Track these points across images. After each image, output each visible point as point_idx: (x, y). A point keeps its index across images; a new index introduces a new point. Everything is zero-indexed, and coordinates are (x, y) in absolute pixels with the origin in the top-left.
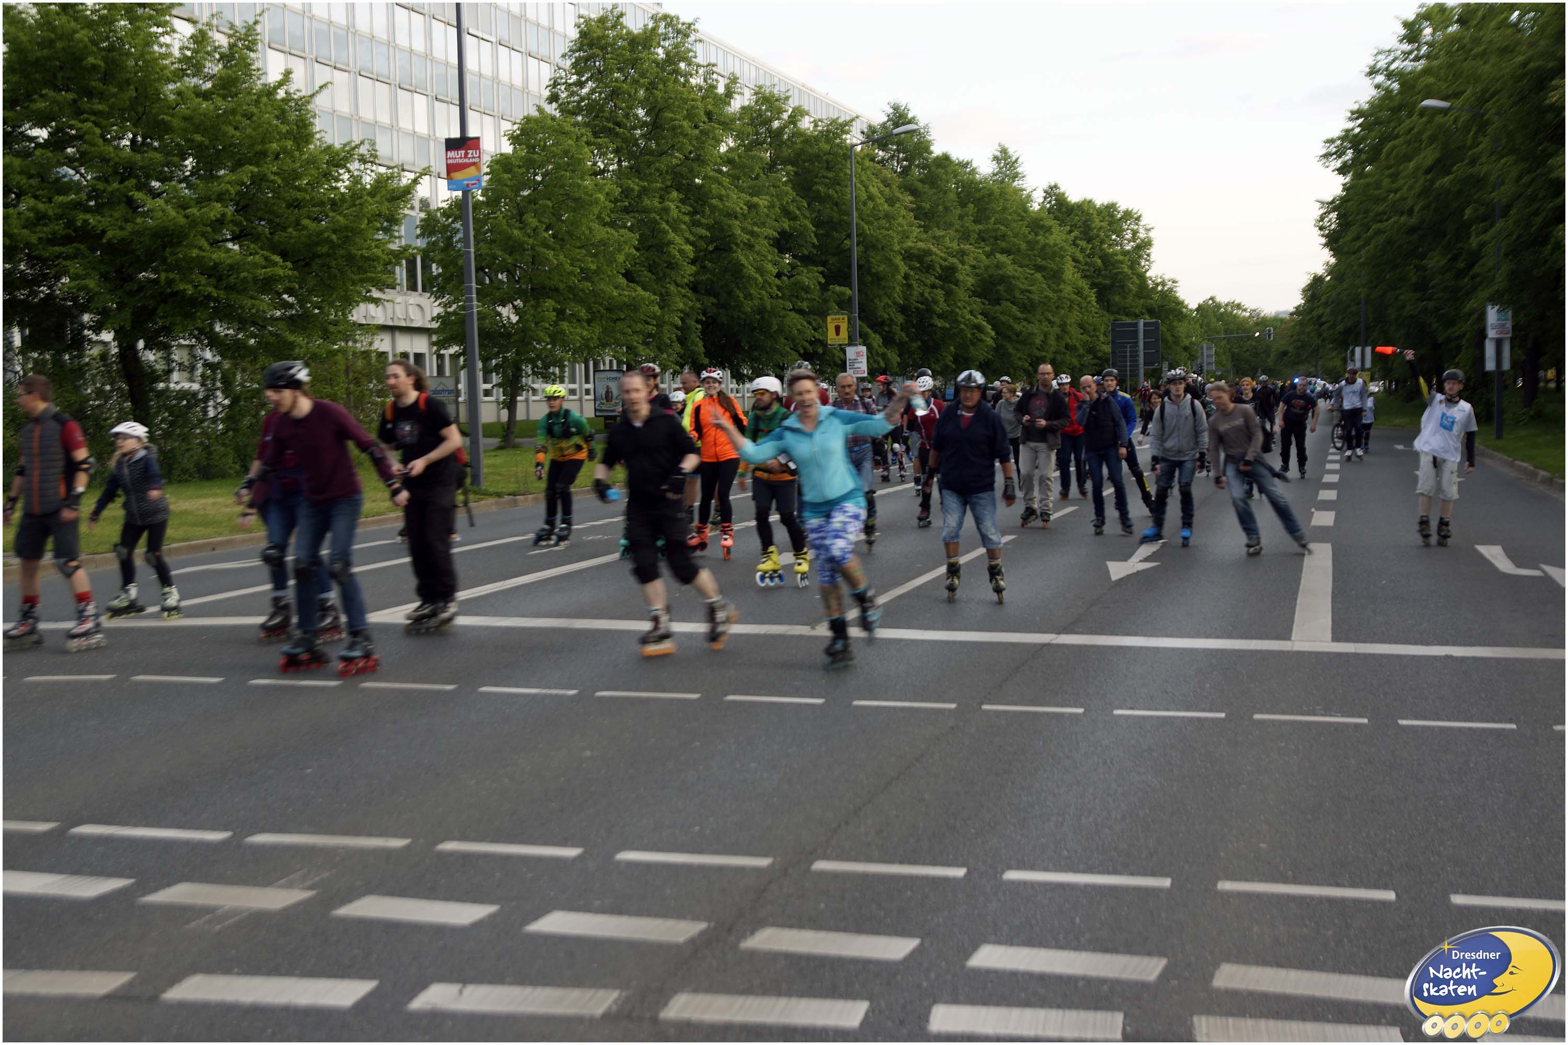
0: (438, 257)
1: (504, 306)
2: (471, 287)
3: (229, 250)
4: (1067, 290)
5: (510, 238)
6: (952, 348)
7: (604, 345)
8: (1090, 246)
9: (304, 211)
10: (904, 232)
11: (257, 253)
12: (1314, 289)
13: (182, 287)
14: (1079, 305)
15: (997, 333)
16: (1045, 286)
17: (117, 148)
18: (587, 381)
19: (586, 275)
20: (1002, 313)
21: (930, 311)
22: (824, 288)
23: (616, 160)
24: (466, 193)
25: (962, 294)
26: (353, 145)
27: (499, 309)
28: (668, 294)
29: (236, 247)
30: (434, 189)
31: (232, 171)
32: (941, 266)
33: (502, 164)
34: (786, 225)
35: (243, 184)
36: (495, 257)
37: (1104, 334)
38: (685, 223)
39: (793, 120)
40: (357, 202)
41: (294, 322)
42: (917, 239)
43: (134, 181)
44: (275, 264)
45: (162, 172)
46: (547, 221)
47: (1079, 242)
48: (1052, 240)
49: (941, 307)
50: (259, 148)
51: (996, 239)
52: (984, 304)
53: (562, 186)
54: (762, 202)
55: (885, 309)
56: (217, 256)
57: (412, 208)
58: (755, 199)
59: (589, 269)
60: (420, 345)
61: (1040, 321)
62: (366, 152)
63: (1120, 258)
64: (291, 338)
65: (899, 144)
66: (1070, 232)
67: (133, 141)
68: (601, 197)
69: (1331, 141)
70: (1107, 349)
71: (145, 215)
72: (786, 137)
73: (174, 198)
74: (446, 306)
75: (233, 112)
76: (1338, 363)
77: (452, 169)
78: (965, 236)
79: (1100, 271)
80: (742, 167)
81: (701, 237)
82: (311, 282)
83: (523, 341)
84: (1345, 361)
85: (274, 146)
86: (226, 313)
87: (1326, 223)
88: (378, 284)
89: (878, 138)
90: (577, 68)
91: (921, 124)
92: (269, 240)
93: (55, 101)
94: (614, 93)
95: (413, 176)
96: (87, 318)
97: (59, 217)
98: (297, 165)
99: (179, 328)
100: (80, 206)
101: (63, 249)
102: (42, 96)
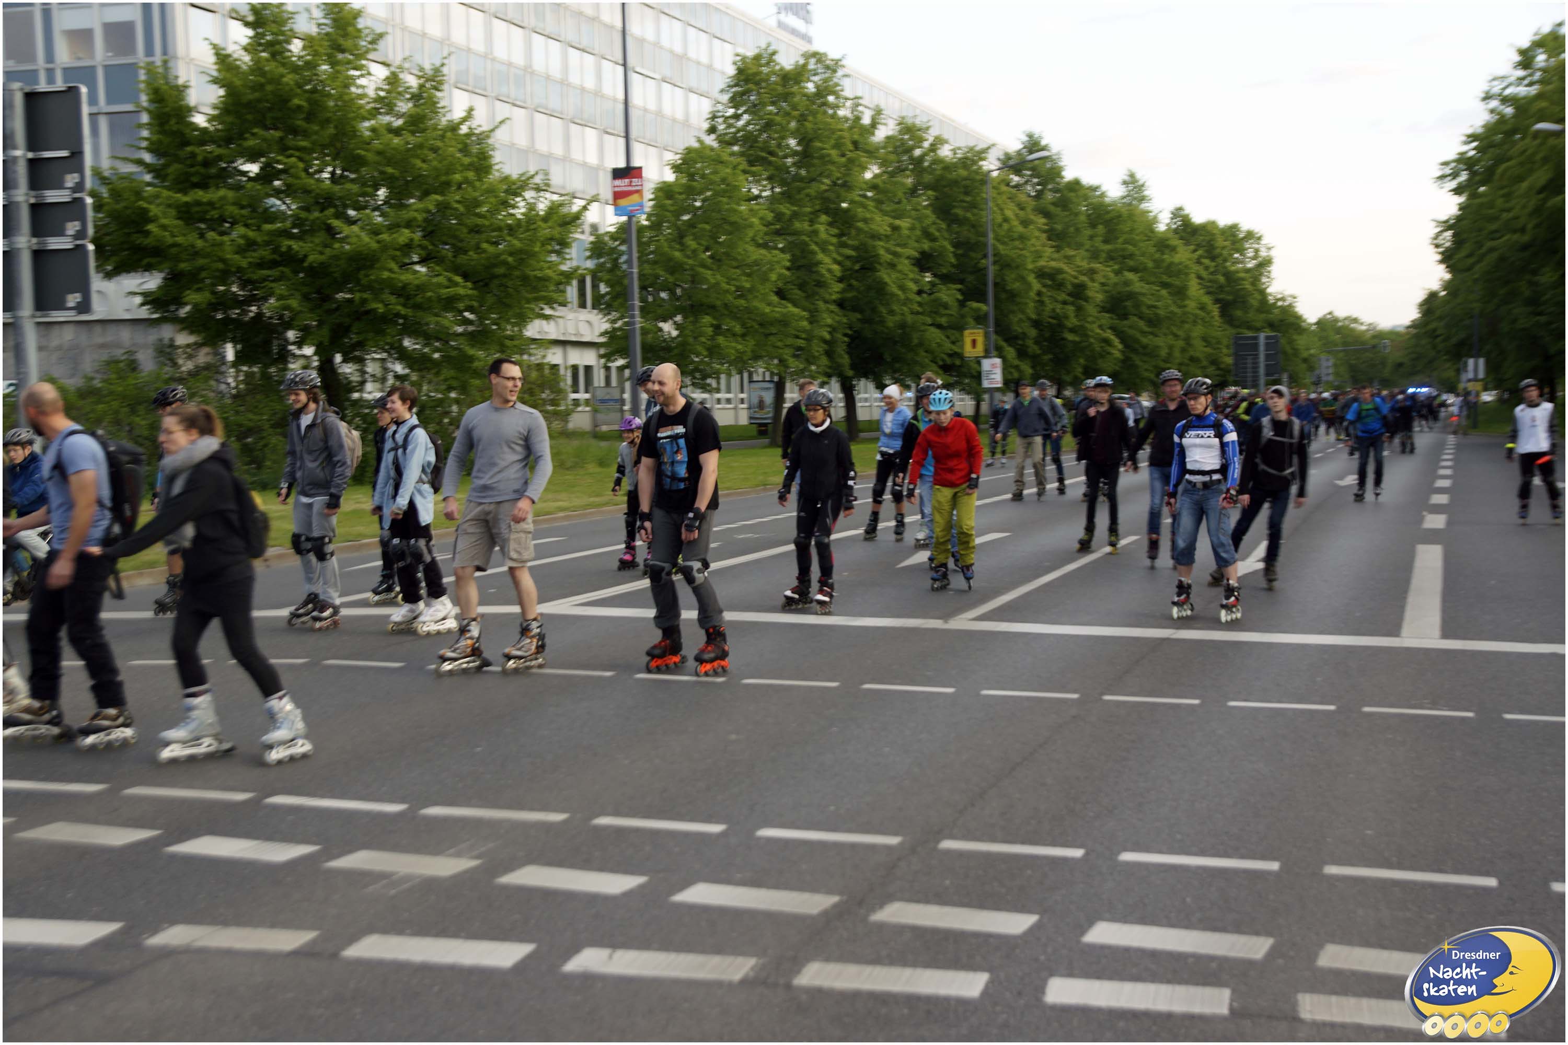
0: (605, 277)
1: (665, 321)
2: (633, 304)
3: (416, 272)
4: (1191, 305)
5: (671, 259)
6: (1082, 361)
7: (756, 358)
8: (1214, 264)
9: (484, 236)
10: (1036, 251)
11: (441, 275)
12: (1430, 304)
13: (374, 305)
14: (1203, 319)
15: (1125, 346)
16: (1170, 302)
17: (320, 181)
18: (742, 392)
19: (742, 293)
20: (1130, 327)
21: (1061, 326)
22: (962, 304)
23: (769, 187)
24: (629, 218)
25: (1091, 310)
26: (529, 175)
27: (661, 325)
28: (816, 310)
29: (423, 269)
30: (603, 215)
31: (420, 199)
32: (1072, 284)
33: (664, 191)
34: (926, 246)
35: (428, 211)
36: (657, 277)
37: (1227, 346)
38: (832, 244)
39: (933, 148)
40: (533, 227)
41: (474, 338)
42: (1050, 259)
43: (332, 210)
44: (456, 284)
45: (358, 202)
46: (705, 243)
47: (1204, 261)
48: (1177, 258)
49: (1073, 321)
50: (443, 178)
51: (1124, 257)
52: (1112, 318)
53: (719, 211)
54: (904, 224)
55: (1019, 323)
56: (406, 277)
57: (583, 232)
58: (897, 222)
59: (743, 287)
60: (589, 358)
61: (1165, 335)
62: (540, 182)
63: (1242, 275)
64: (471, 352)
65: (1032, 169)
66: (1195, 251)
67: (333, 173)
68: (755, 221)
69: (1445, 164)
70: (1229, 360)
71: (343, 240)
73: (367, 225)
74: (614, 322)
75: (421, 146)
76: (1451, 373)
77: (618, 195)
78: (1094, 255)
79: (1223, 287)
80: (885, 192)
81: (848, 257)
82: (490, 299)
83: (682, 354)
84: (1458, 371)
85: (458, 177)
86: (413, 330)
87: (1440, 241)
88: (550, 302)
89: (1014, 164)
90: (735, 101)
91: (1054, 149)
92: (453, 262)
93: (264, 140)
94: (768, 126)
95: (583, 203)
96: (291, 335)
97: (267, 243)
98: (477, 194)
99: (371, 343)
100: (286, 234)
101: (269, 272)
102: (253, 135)
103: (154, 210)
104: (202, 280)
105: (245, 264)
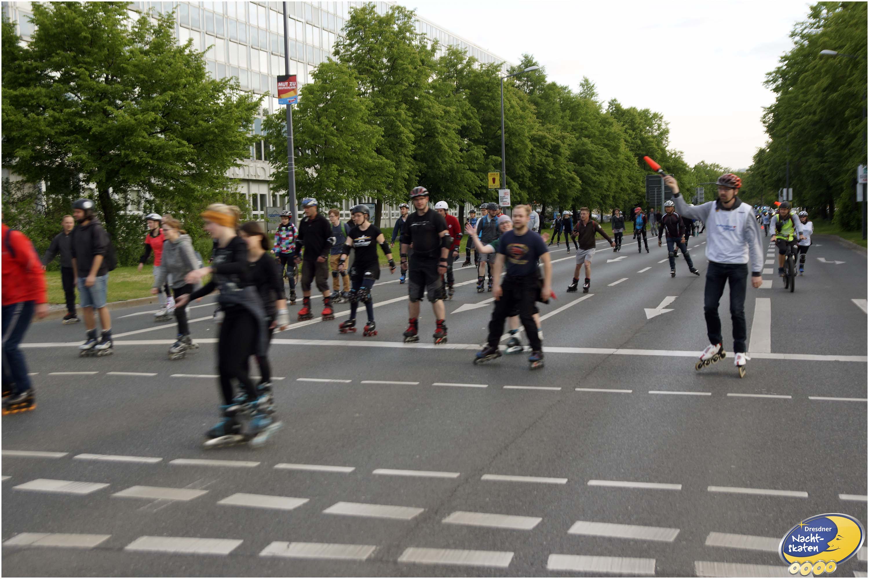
0: (273, 141)
1: (310, 168)
2: (291, 157)
3: (158, 138)
4: (622, 157)
5: (312, 131)
6: (558, 190)
7: (364, 190)
8: (634, 133)
9: (200, 116)
10: (531, 126)
11: (174, 140)
12: (760, 156)
13: (133, 158)
14: (628, 166)
15: (583, 182)
16: (609, 155)
17: (98, 82)
19: (354, 151)
20: (586, 170)
21: (545, 170)
22: (486, 157)
23: (371, 87)
24: (288, 106)
25: (563, 160)
26: (227, 79)
27: (307, 169)
28: (400, 161)
29: (163, 136)
30: (271, 104)
31: (161, 94)
32: (551, 145)
33: (308, 90)
34: (465, 122)
35: (166, 101)
36: (305, 141)
37: (642, 182)
38: (409, 122)
39: (469, 64)
40: (229, 111)
41: (194, 178)
42: (538, 130)
43: (107, 100)
44: (184, 145)
45: (122, 95)
46: (333, 121)
47: (628, 131)
48: (613, 130)
49: (552, 167)
50: (175, 81)
51: (582, 129)
52: (575, 165)
53: (341, 102)
54: (452, 109)
55: (520, 169)
56: (152, 141)
57: (259, 114)
58: (448, 108)
59: (356, 147)
60: (263, 189)
61: (606, 175)
62: (233, 84)
63: (651, 139)
64: (193, 186)
65: (527, 77)
66: (623, 125)
67: (107, 79)
68: (363, 107)
69: (770, 74)
70: (644, 190)
71: (113, 119)
72: (465, 73)
73: (129, 109)
74: (277, 168)
75: (161, 62)
76: (773, 197)
77: (281, 92)
78: (565, 128)
79: (640, 147)
80: (441, 90)
81: (418, 129)
82: (204, 155)
83: (320, 188)
84: (777, 196)
85: (184, 81)
86: (158, 173)
87: (767, 119)
88: (240, 156)
89: (516, 74)
90: (350, 36)
91: (540, 66)
92: (181, 132)
93: (64, 57)
94: (370, 50)
95: (259, 96)
96: (82, 176)
97: (66, 120)
98: (196, 91)
99: (132, 181)
100: (77, 114)
101: (68, 138)
102: (57, 54)
104: (28, 142)
105: (53, 133)
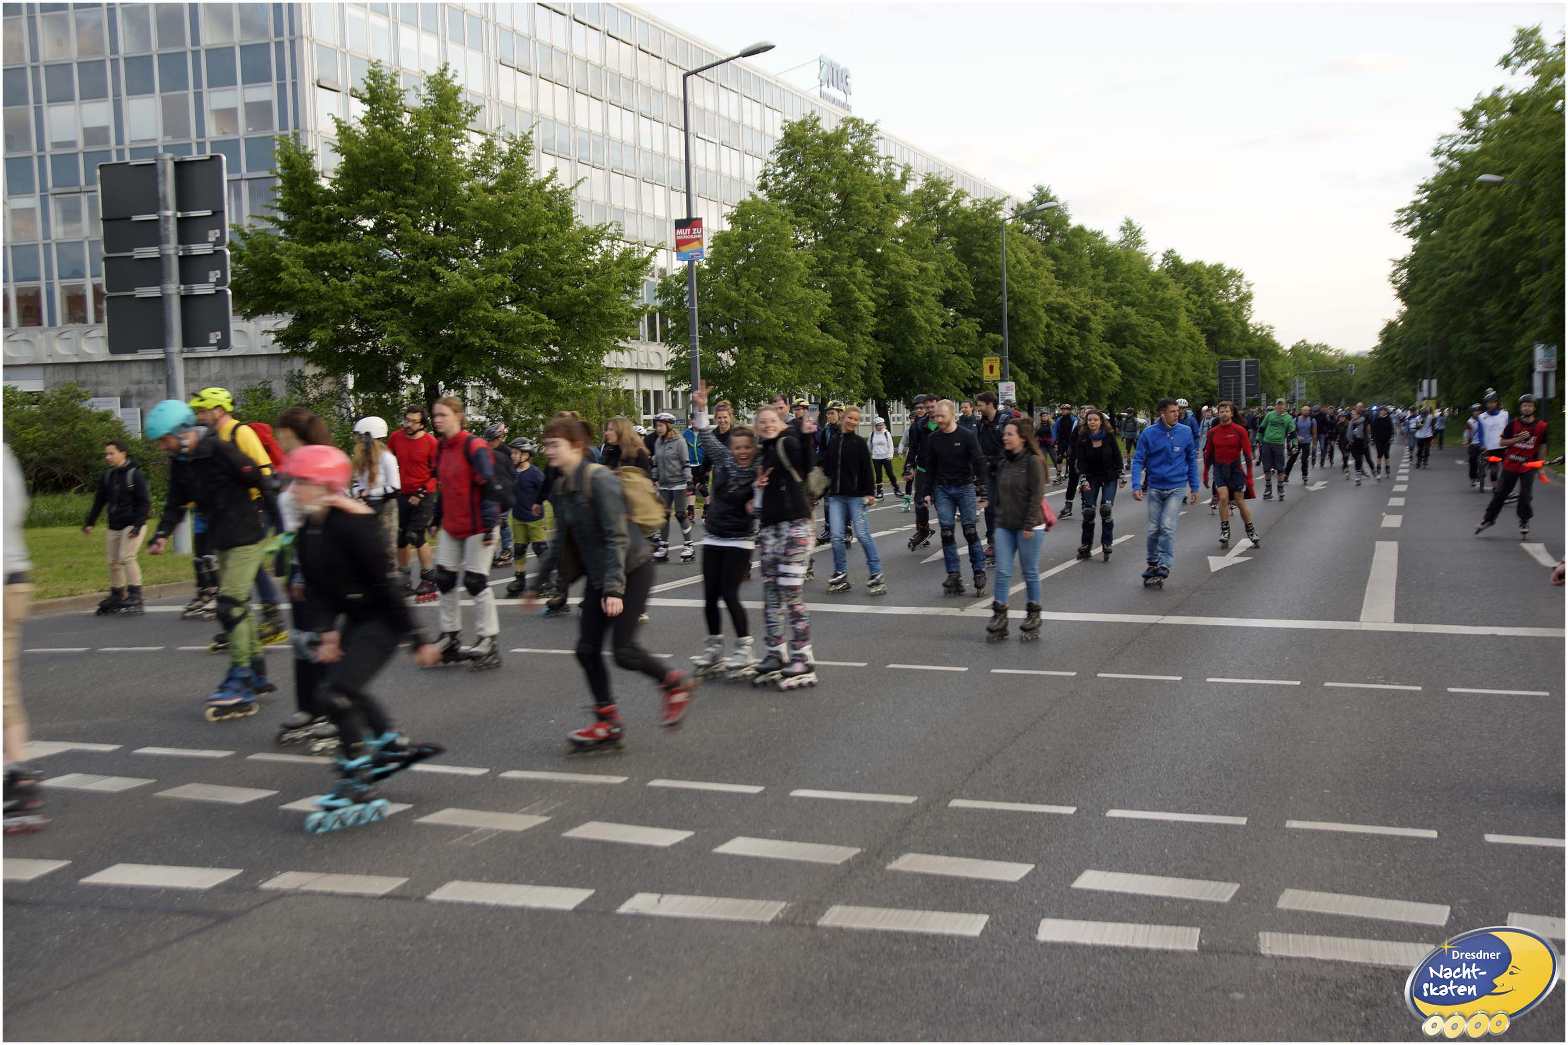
0: (671, 314)
1: (723, 352)
2: (695, 337)
3: (507, 311)
4: (1181, 335)
5: (728, 298)
6: (1086, 384)
7: (803, 383)
8: (1201, 299)
9: (566, 279)
10: (1046, 290)
11: (529, 313)
12: (1389, 333)
13: (471, 340)
14: (1191, 347)
15: (1123, 371)
16: (1163, 332)
17: (424, 233)
19: (788, 327)
20: (1128, 354)
21: (1067, 353)
22: (981, 335)
23: (813, 235)
24: (691, 263)
25: (1094, 340)
26: (604, 226)
27: (719, 354)
28: (854, 341)
29: (514, 309)
30: (668, 260)
31: (511, 248)
32: (1077, 317)
33: (722, 239)
34: (950, 285)
35: (518, 258)
36: (716, 313)
37: (1213, 371)
38: (868, 284)
39: (956, 200)
40: (607, 271)
41: (555, 366)
42: (1057, 295)
43: (436, 259)
44: (542, 321)
45: (458, 251)
46: (757, 284)
47: (1192, 296)
48: (1169, 294)
49: (1077, 350)
50: (530, 230)
51: (1123, 294)
52: (1112, 347)
53: (770, 256)
54: (930, 266)
55: (1031, 352)
56: (498, 315)
57: (653, 276)
58: (925, 264)
59: (791, 322)
60: (658, 384)
61: (1158, 360)
62: (613, 232)
63: (1226, 308)
64: (555, 379)
65: (1042, 218)
66: (1184, 288)
67: (437, 227)
68: (801, 264)
69: (1402, 211)
70: (1215, 383)
71: (446, 285)
72: (950, 214)
73: (467, 271)
74: (677, 353)
75: (512, 203)
76: (1408, 393)
77: (680, 243)
78: (1097, 292)
79: (1209, 319)
80: (913, 238)
81: (881, 295)
82: (571, 334)
83: (738, 381)
84: (1414, 391)
85: (543, 229)
86: (506, 360)
87: (1398, 278)
88: (624, 336)
89: (1025, 214)
90: (783, 162)
91: (1061, 202)
92: (539, 302)
93: (379, 198)
94: (812, 182)
95: (652, 249)
96: (402, 366)
97: (382, 287)
98: (559, 243)
99: (469, 372)
100: (398, 279)
101: (383, 313)
102: (369, 195)
103: (285, 260)
104: (327, 319)
105: (361, 305)
